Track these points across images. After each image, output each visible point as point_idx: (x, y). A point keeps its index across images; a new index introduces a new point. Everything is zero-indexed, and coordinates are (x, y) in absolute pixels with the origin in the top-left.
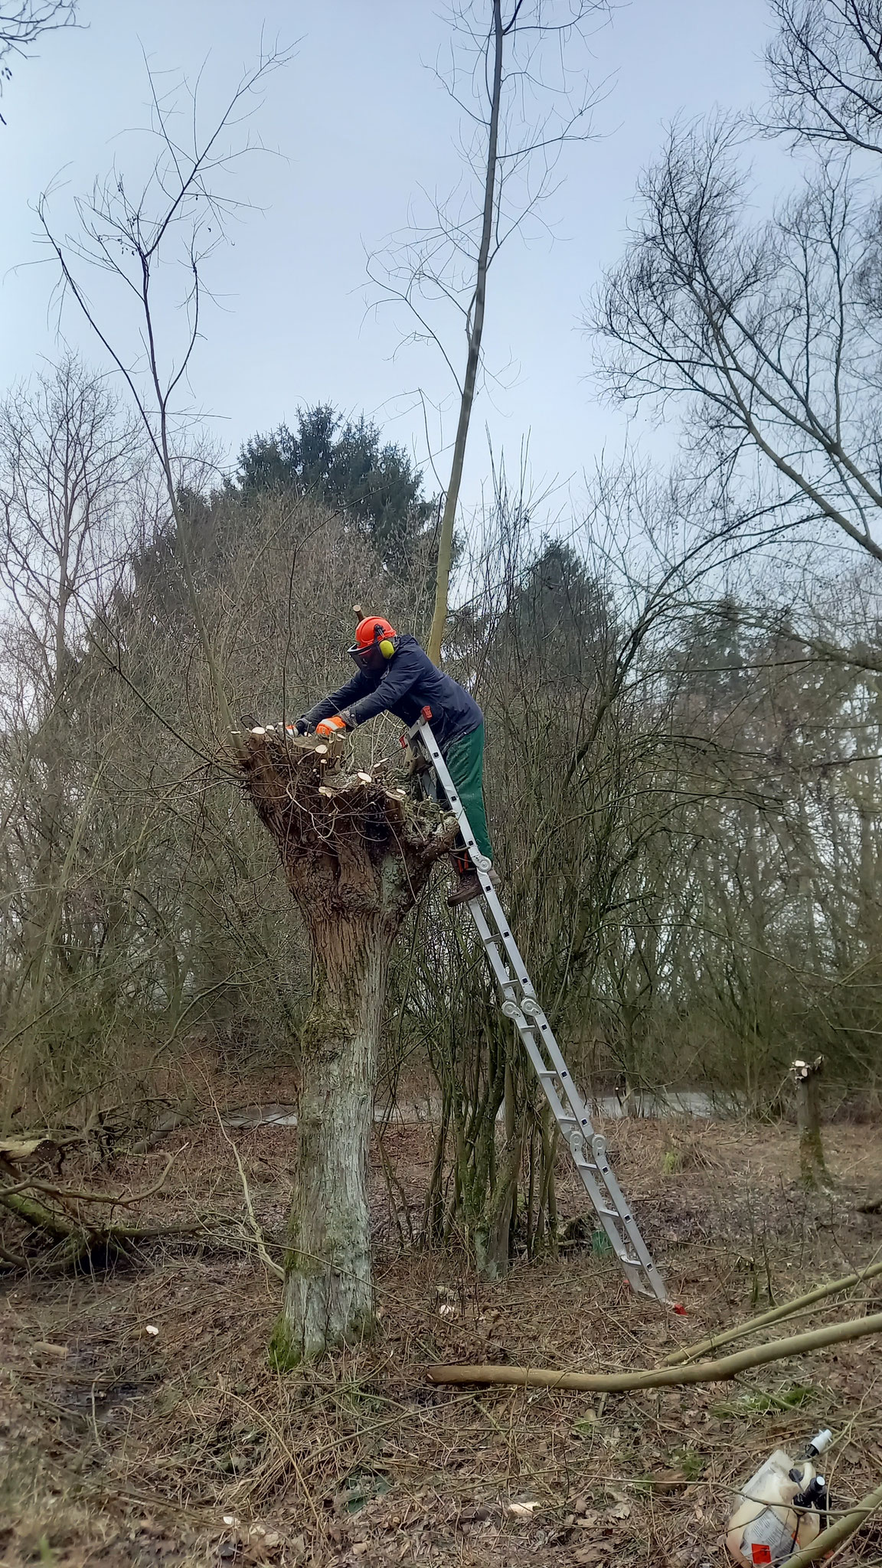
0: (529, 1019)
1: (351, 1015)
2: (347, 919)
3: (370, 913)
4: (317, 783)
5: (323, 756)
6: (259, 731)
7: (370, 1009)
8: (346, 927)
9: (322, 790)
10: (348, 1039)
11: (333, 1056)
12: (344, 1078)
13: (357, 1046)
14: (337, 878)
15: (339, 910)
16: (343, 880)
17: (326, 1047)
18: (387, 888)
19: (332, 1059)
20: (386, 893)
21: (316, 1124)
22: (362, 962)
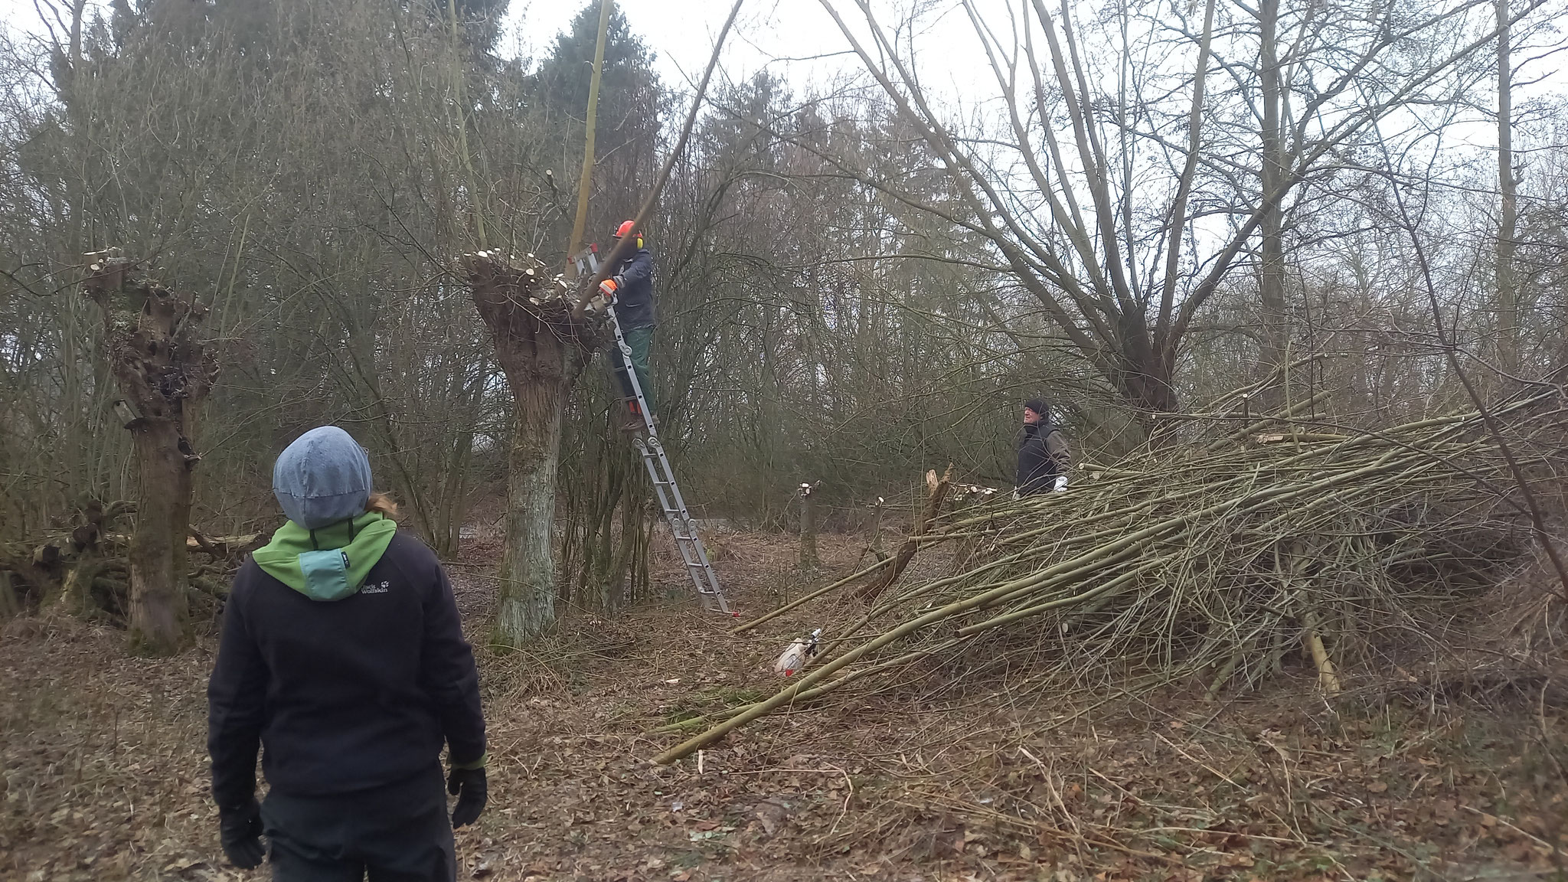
0: (651, 450)
1: (544, 444)
2: (541, 384)
3: (556, 380)
4: (528, 295)
5: (531, 277)
6: (482, 254)
7: (554, 442)
8: (540, 389)
9: (532, 300)
10: (542, 460)
11: (533, 470)
12: (540, 483)
13: (548, 464)
14: (535, 355)
15: (537, 377)
16: (539, 358)
17: (529, 465)
18: (567, 364)
19: (532, 472)
20: (566, 367)
21: (522, 511)
22: (550, 412)
